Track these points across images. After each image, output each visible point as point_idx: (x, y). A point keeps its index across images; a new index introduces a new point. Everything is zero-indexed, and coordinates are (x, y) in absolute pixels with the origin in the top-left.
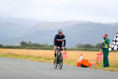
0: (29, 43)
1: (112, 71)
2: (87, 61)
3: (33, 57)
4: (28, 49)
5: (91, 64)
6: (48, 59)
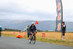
2: (20, 35)
3: (4, 34)
6: (9, 35)
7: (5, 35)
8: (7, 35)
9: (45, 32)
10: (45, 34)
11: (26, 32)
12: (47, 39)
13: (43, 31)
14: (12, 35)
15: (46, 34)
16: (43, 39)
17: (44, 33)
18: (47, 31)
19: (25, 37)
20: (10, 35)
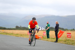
0: (20, 27)
1: (47, 41)
2: (37, 36)
4: (19, 30)
5: (39, 38)
6: (21, 35)
7: (17, 35)
8: (19, 35)
9: (71, 30)
10: (70, 34)
11: (44, 31)
12: (73, 41)
13: (69, 29)
14: (26, 35)
15: (73, 33)
16: (68, 40)
17: (70, 32)
18: (73, 30)
19: (43, 37)
20: (23, 35)
